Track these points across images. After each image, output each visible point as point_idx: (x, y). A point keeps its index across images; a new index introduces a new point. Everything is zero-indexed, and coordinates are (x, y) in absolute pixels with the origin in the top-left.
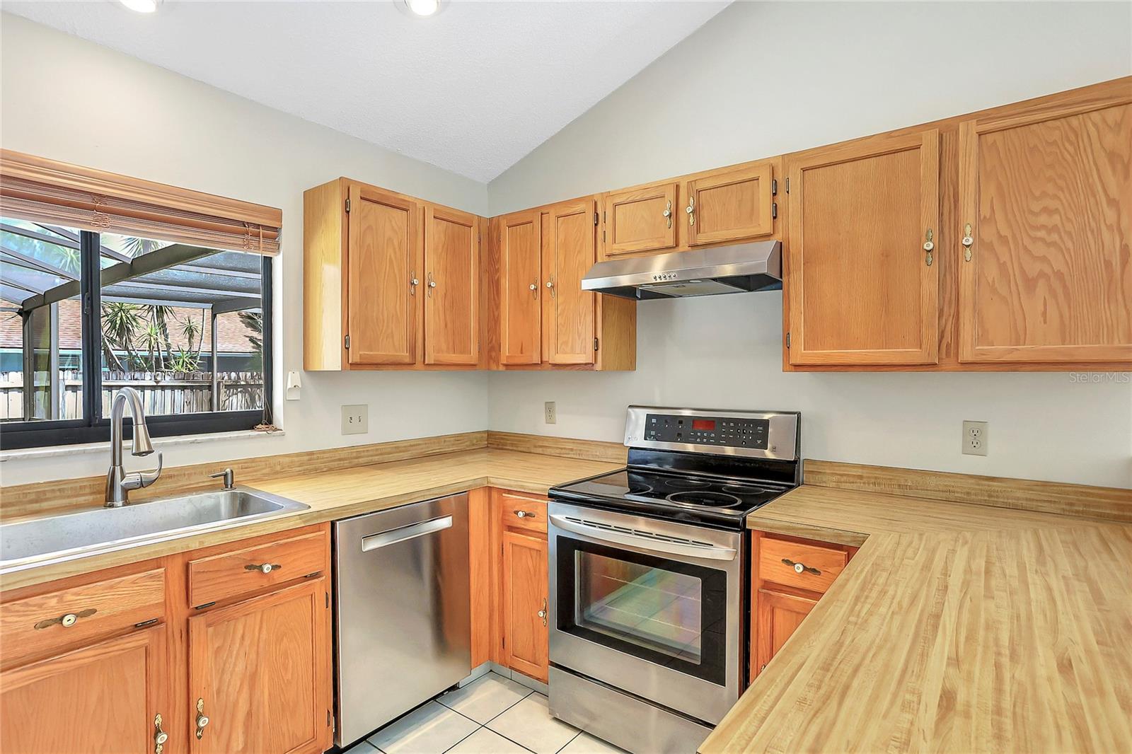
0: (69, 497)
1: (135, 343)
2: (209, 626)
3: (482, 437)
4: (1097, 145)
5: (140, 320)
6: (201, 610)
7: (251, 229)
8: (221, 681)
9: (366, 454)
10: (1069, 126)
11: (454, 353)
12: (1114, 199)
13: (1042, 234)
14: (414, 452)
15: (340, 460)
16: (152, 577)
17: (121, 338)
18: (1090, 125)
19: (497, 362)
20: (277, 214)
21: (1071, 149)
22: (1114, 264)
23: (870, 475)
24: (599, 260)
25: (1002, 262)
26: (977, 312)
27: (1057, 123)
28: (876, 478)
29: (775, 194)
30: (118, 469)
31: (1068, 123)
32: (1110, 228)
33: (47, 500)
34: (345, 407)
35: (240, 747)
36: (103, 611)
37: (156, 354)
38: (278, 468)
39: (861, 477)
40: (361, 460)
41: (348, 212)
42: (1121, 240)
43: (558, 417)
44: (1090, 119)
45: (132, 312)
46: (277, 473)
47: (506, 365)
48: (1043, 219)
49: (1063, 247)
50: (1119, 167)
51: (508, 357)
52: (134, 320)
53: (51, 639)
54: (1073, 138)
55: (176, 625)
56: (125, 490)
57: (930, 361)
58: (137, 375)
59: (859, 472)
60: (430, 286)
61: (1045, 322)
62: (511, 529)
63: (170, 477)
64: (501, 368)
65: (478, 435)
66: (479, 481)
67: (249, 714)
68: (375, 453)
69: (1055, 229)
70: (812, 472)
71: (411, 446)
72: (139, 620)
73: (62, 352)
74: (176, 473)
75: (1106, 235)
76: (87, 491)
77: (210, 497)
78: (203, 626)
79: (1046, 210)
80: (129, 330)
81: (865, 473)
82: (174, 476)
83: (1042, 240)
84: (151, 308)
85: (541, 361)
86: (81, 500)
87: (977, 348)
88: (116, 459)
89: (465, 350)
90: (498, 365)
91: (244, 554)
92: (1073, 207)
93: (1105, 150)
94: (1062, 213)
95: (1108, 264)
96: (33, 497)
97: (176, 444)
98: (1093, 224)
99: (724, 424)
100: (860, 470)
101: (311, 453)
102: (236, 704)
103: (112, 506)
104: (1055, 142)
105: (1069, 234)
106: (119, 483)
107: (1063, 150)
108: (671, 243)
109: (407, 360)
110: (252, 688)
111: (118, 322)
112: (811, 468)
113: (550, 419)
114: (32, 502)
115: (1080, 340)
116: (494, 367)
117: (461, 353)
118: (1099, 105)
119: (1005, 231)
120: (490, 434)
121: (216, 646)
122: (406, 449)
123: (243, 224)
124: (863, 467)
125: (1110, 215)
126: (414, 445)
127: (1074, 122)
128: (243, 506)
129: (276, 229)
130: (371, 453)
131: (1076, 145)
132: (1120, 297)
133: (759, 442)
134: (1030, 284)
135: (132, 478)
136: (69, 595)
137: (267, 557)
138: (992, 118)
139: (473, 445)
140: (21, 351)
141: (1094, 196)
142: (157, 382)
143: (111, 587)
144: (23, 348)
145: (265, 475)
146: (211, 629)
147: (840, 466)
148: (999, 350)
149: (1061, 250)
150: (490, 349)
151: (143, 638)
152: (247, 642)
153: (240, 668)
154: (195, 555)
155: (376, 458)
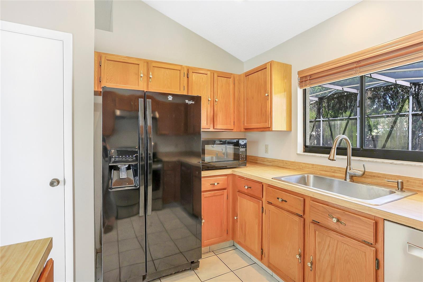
30: (348, 166)
33: (336, 173)
74: (381, 176)
82: (381, 177)
88: (349, 163)
96: (333, 171)
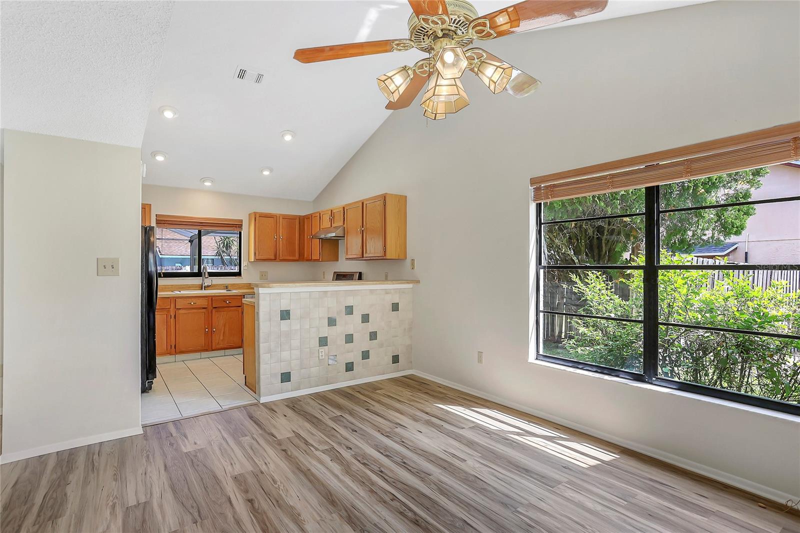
0: (195, 287)
2: (216, 311)
6: (215, 308)
7: (235, 225)
8: (218, 323)
11: (286, 257)
16: (206, 299)
17: (227, 251)
19: (304, 259)
20: (242, 221)
29: (344, 215)
30: (203, 282)
34: (260, 272)
36: (198, 304)
38: (241, 286)
41: (256, 220)
46: (241, 288)
47: (306, 260)
51: (306, 258)
52: (232, 242)
53: (189, 306)
55: (210, 310)
56: (205, 287)
60: (281, 238)
63: (214, 286)
67: (224, 332)
72: (204, 307)
76: (198, 286)
77: (222, 290)
80: (230, 246)
85: (312, 259)
86: (197, 288)
88: (203, 280)
89: (294, 255)
91: (224, 298)
97: (216, 278)
101: (250, 284)
102: (221, 329)
103: (202, 289)
106: (203, 285)
108: (330, 226)
109: (274, 259)
111: (226, 243)
117: (292, 256)
118: (377, 200)
121: (217, 316)
123: (233, 224)
128: (229, 291)
129: (242, 225)
135: (206, 284)
136: (193, 300)
137: (228, 299)
140: (189, 257)
143: (199, 299)
144: (191, 255)
145: (237, 288)
146: (216, 313)
150: (302, 255)
151: (204, 310)
152: (224, 317)
153: (222, 322)
154: (214, 297)
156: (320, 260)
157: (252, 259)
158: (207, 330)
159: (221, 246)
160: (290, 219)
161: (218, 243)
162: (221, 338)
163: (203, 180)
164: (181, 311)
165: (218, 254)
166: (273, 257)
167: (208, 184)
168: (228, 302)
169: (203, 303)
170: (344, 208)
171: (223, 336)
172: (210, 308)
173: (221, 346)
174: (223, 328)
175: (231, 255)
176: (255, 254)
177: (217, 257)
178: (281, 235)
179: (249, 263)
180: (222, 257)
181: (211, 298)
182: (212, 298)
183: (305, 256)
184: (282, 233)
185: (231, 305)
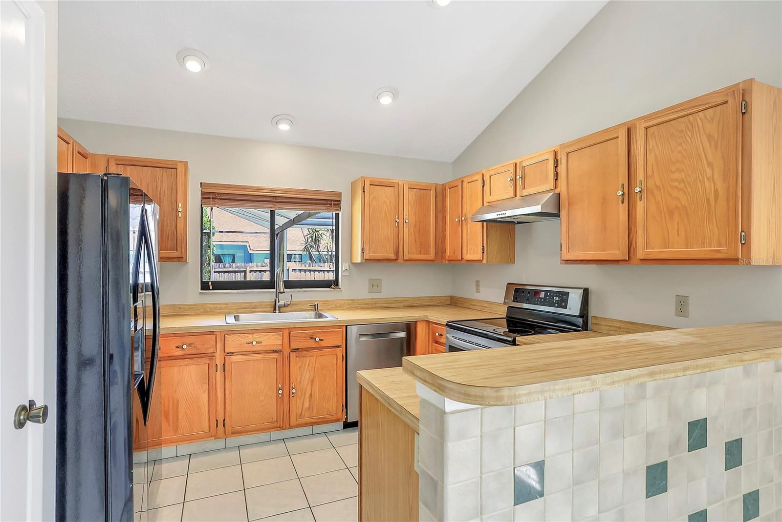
0: (263, 308)
1: (321, 249)
2: (297, 357)
3: (447, 299)
4: (702, 131)
5: (323, 236)
6: (295, 350)
7: (329, 202)
8: (301, 379)
9: (380, 302)
10: (689, 121)
11: (420, 254)
12: (711, 163)
13: (676, 184)
14: (406, 304)
15: (367, 304)
16: (279, 335)
17: (316, 246)
18: (698, 119)
19: (445, 258)
20: (339, 194)
21: (689, 134)
22: (711, 200)
23: (625, 327)
24: (485, 205)
25: (657, 200)
26: (646, 229)
27: (683, 119)
28: (627, 329)
29: (556, 167)
30: (277, 299)
31: (688, 119)
32: (708, 179)
34: (370, 280)
35: (308, 406)
36: (264, 343)
37: (330, 253)
38: (338, 305)
39: (619, 328)
40: (377, 305)
41: (364, 192)
42: (715, 186)
43: (481, 289)
44: (699, 116)
45: (320, 232)
46: (338, 307)
47: (448, 261)
48: (676, 175)
49: (686, 191)
50: (713, 143)
51: (449, 256)
52: (321, 236)
53: (249, 348)
54: (690, 127)
55: (286, 354)
56: (280, 307)
57: (624, 258)
58: (321, 265)
59: (619, 325)
60: (406, 222)
61: (678, 236)
62: (437, 342)
63: (296, 304)
64: (447, 262)
65: (446, 298)
66: (421, 317)
67: (311, 394)
68: (384, 302)
69: (682, 181)
70: (596, 324)
71: (404, 300)
72: (275, 348)
73: (289, 253)
75: (707, 183)
76: (269, 306)
77: (308, 313)
78: (295, 356)
79: (678, 170)
80: (319, 241)
81: (622, 325)
82: (298, 304)
83: (677, 188)
84: (328, 230)
85: (462, 258)
86: (267, 309)
87: (646, 250)
88: (277, 295)
89: (427, 253)
90: (446, 260)
91: (310, 332)
92: (691, 167)
93: (706, 134)
94: (686, 171)
95: (708, 200)
97: (299, 291)
98: (701, 177)
99: (549, 294)
100: (620, 324)
101: (353, 300)
102: (306, 389)
103: (275, 312)
104: (682, 131)
105: (689, 183)
106: (278, 304)
107: (686, 135)
108: (512, 195)
109: (394, 258)
110: (312, 385)
111: (314, 237)
112: (594, 321)
113: (478, 291)
114: (253, 308)
115: (713, 245)
116: (444, 261)
117: (425, 254)
118: (701, 108)
119: (658, 183)
120: (452, 298)
121: (299, 365)
122: (401, 302)
123: (326, 200)
124: (621, 322)
125: (709, 171)
126: (406, 300)
127: (691, 117)
128: (320, 316)
129: (340, 201)
130: (382, 302)
131: (692, 131)
132: (714, 221)
133: (563, 304)
134: (671, 213)
135: (282, 303)
136: (255, 335)
137: (318, 335)
138: (653, 118)
139: (442, 303)
141: (701, 160)
142: (330, 268)
143: (266, 335)
145: (333, 307)
146: (297, 358)
147: (609, 321)
148: (656, 251)
149: (685, 192)
150: (440, 251)
151: (275, 355)
152: (310, 367)
153: (307, 376)
154: (293, 330)
155: (385, 305)
156: (484, 262)
157: (358, 259)
158: (280, 392)
159: (309, 240)
160: (421, 190)
161: (306, 238)
162: (307, 405)
163: (276, 120)
164: (234, 358)
165: (306, 249)
166: (392, 256)
167: (284, 127)
168: (317, 339)
169: (273, 341)
170: (555, 153)
171: (310, 401)
172: (287, 351)
173: (307, 419)
174: (309, 386)
175: (319, 250)
176: (363, 250)
177: (305, 253)
178: (405, 217)
179: (351, 266)
180: (310, 253)
181: (287, 332)
182: (289, 331)
183: (448, 253)
184: (408, 213)
185: (323, 344)
